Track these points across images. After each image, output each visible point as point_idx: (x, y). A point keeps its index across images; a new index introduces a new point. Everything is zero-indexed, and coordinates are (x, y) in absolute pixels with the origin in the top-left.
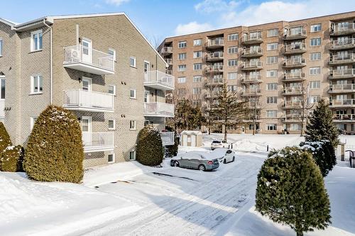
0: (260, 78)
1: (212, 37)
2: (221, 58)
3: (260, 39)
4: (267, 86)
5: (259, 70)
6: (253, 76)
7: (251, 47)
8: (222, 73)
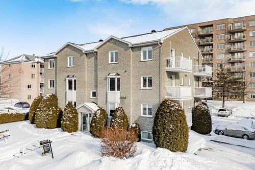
0: (244, 58)
1: (203, 27)
2: (211, 43)
3: (244, 28)
4: (250, 64)
5: (243, 52)
6: (237, 56)
7: (236, 34)
8: (212, 54)
